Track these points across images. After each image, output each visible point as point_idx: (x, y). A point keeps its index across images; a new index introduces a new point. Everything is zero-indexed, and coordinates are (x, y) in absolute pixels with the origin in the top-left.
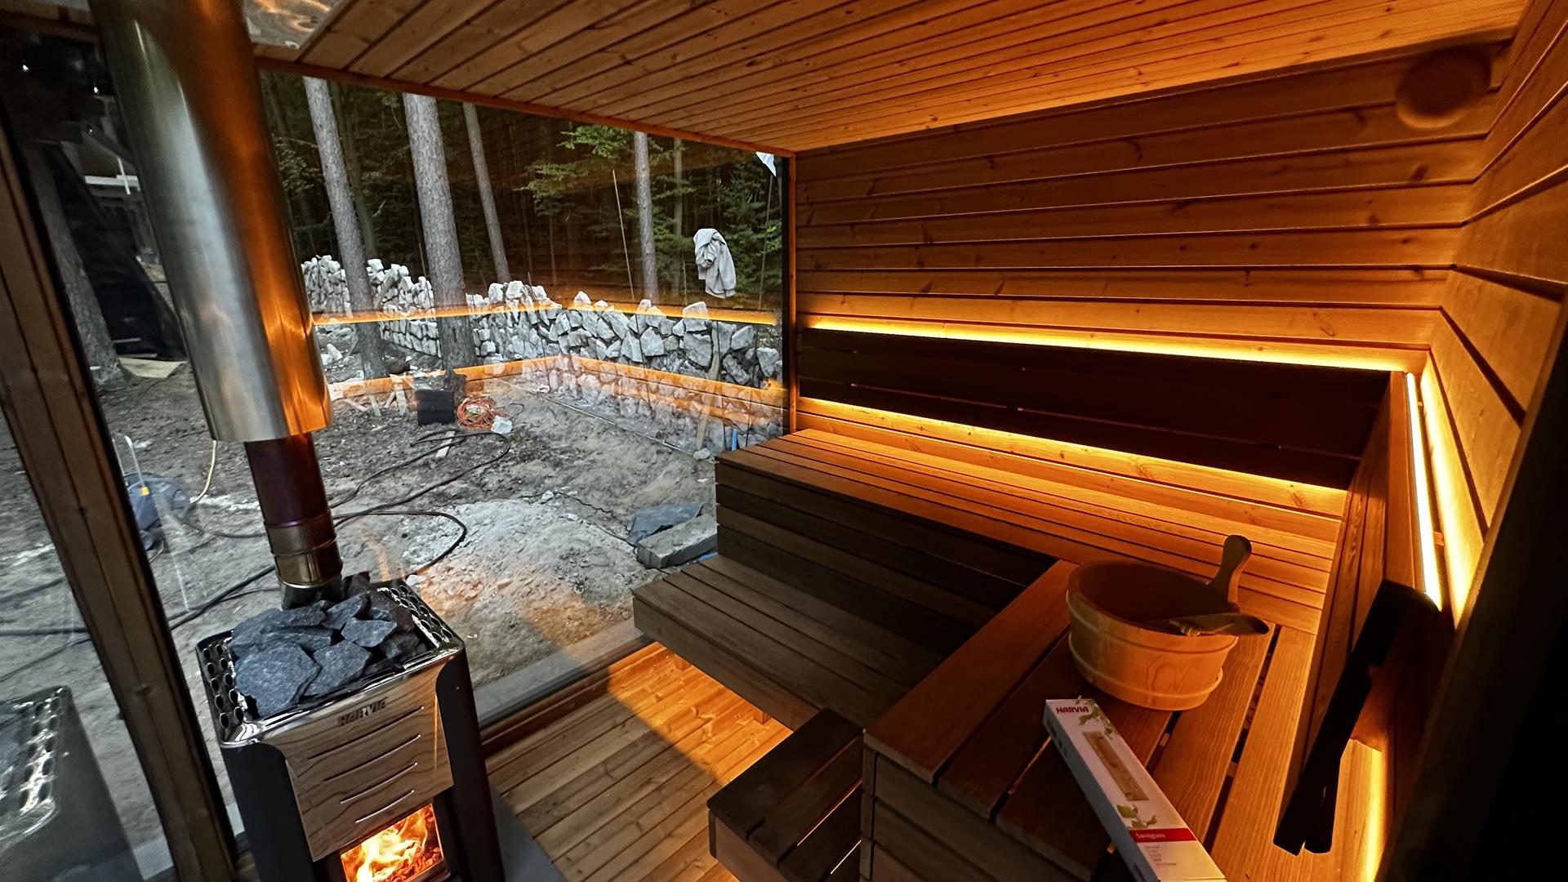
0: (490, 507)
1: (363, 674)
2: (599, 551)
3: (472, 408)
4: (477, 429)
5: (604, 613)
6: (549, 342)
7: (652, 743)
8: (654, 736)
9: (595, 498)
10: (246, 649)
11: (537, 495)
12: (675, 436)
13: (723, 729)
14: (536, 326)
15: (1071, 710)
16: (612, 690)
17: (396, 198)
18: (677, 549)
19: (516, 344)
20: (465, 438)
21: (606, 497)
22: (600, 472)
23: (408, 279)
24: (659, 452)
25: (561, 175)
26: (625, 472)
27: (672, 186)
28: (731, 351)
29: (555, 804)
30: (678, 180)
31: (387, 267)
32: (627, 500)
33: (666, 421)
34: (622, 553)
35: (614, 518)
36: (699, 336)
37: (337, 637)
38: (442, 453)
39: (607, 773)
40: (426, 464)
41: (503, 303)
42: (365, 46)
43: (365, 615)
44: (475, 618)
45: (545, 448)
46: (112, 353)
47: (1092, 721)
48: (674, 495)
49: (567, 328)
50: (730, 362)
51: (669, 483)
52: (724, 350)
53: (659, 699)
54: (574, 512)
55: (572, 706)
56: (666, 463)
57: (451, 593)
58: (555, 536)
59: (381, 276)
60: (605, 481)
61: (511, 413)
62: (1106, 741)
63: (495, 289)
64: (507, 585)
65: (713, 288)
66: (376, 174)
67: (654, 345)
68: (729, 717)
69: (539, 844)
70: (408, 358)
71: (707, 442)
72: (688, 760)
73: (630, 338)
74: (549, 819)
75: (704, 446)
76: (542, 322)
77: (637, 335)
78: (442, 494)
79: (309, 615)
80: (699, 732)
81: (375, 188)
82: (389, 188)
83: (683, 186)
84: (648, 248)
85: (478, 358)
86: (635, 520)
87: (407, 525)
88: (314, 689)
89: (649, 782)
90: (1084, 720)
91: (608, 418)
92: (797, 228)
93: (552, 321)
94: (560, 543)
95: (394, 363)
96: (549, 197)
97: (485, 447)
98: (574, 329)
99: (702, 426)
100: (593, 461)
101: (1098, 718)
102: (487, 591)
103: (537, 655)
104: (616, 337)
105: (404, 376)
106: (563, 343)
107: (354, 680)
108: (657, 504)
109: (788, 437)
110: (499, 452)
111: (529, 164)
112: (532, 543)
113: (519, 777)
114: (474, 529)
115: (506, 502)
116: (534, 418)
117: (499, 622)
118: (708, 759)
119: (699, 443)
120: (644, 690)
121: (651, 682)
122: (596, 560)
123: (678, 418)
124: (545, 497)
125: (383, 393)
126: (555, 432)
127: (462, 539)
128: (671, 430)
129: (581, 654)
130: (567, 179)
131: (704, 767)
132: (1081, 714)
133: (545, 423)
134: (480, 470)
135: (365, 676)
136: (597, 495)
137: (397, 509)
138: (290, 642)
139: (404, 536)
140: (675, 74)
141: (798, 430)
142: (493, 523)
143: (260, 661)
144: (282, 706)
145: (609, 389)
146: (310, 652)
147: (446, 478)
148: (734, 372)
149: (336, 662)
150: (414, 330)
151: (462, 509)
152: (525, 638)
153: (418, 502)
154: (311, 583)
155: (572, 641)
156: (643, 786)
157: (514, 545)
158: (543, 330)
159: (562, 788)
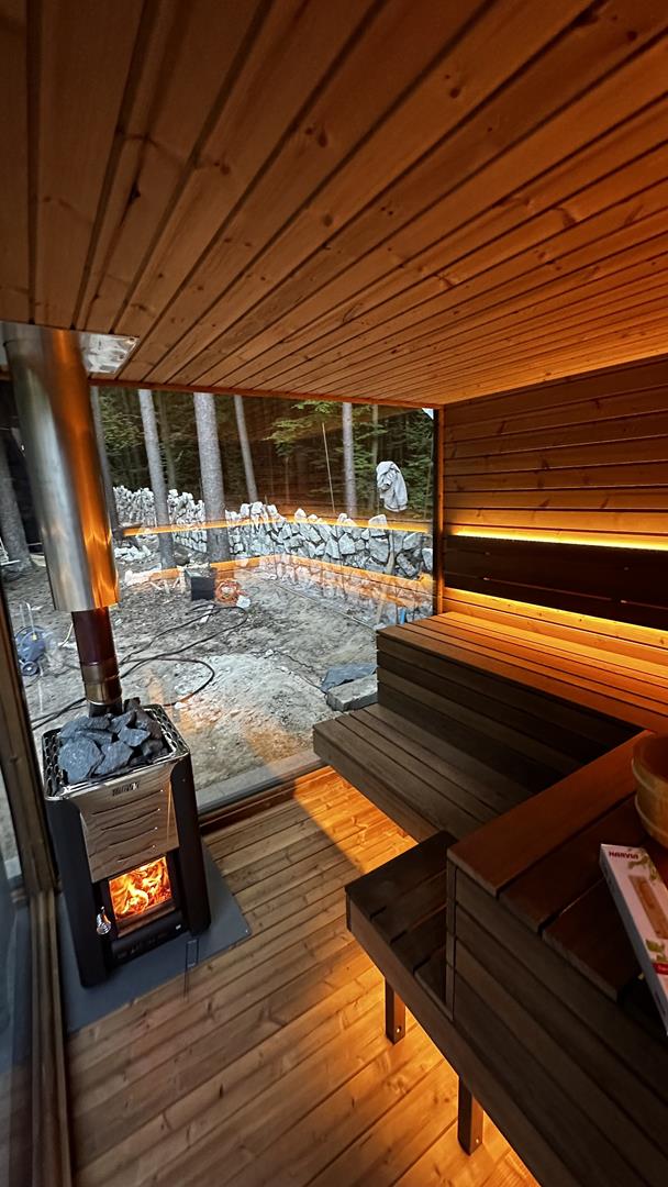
0: (232, 658)
1: (128, 764)
2: (300, 695)
3: (225, 589)
4: (228, 604)
5: (300, 740)
6: (278, 544)
7: (321, 840)
8: (322, 834)
9: (301, 656)
10: (67, 739)
11: (263, 652)
12: (361, 614)
13: (373, 837)
14: (269, 533)
15: (623, 855)
16: (296, 796)
17: (189, 448)
18: (356, 697)
19: (256, 546)
20: (220, 609)
21: (309, 656)
22: (307, 637)
23: (192, 502)
24: (348, 625)
25: (293, 427)
26: (323, 638)
27: (372, 429)
28: (403, 551)
29: (250, 873)
30: (376, 425)
31: (180, 494)
32: (324, 659)
33: (355, 602)
34: (317, 698)
35: (313, 671)
36: (380, 540)
37: (115, 739)
38: (204, 620)
39: (287, 857)
40: (194, 627)
41: (250, 518)
42: (151, 367)
43: (132, 725)
44: (215, 736)
45: (270, 618)
46: (27, 551)
47: (640, 867)
48: (357, 657)
49: (290, 534)
50: (401, 559)
51: (355, 648)
52: (398, 550)
53: (329, 808)
54: (286, 665)
55: (268, 805)
56: (353, 633)
57: (201, 716)
58: (272, 682)
59: (176, 501)
60: (310, 644)
61: (251, 593)
62: (648, 886)
63: (245, 507)
64: (237, 714)
65: (390, 504)
66: (179, 434)
67: (348, 546)
68: (379, 828)
69: (235, 899)
70: (190, 555)
71: (384, 618)
72: (345, 856)
73: (331, 541)
74: (244, 883)
75: (382, 621)
76: (274, 530)
77: (336, 539)
78: (201, 648)
79: (101, 722)
80: (355, 836)
81: (178, 443)
82: (186, 442)
83: (379, 429)
84: (350, 475)
85: (231, 555)
86: (327, 674)
87: (179, 668)
88: (100, 770)
89: (315, 868)
90: (631, 865)
91: (314, 598)
92: (444, 460)
93: (280, 529)
94: (274, 688)
95: (180, 558)
96: (286, 443)
97: (231, 616)
98: (294, 535)
99: (380, 607)
100: (302, 630)
101: (647, 865)
102: (224, 718)
103: (253, 765)
104: (322, 541)
105: (185, 567)
106: (287, 545)
107: (122, 767)
108: (344, 663)
109: (434, 618)
110: (240, 620)
111: (274, 421)
112: (255, 686)
113: (228, 850)
114: (220, 673)
115: (242, 656)
116: (266, 597)
117: (230, 740)
118: (359, 858)
119: (378, 620)
120: (319, 800)
121: (325, 794)
122: (297, 701)
123: (363, 600)
124: (267, 654)
125: (172, 578)
126: (278, 607)
127: (211, 680)
128: (357, 609)
129: (278, 769)
130: (297, 430)
131: (356, 864)
132: (630, 860)
133: (272, 601)
134: (227, 632)
135: (130, 766)
136: (303, 654)
137: (173, 656)
138: (90, 738)
139: (176, 675)
140: (343, 363)
141: (444, 612)
142: (232, 670)
143: (72, 748)
144: (82, 778)
145: (315, 579)
146: (99, 746)
147: (205, 637)
148: (405, 566)
149: (115, 754)
150: (194, 536)
151: (213, 659)
152: (246, 753)
153: (187, 652)
154: (103, 701)
155: (276, 758)
156: (310, 870)
157: (243, 686)
158: (273, 535)
159: (255, 863)
